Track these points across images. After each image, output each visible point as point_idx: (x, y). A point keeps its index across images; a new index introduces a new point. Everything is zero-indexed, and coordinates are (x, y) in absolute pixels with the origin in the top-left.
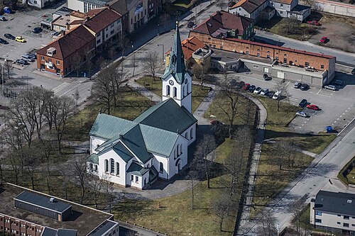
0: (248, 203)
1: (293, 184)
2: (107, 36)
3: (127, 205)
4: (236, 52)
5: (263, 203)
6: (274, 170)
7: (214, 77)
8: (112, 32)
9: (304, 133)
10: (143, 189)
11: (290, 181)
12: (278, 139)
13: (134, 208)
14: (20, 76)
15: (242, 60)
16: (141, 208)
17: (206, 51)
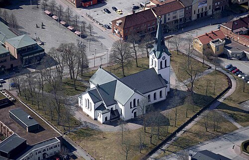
0: (163, 148)
1: (206, 142)
2: (169, 19)
3: (85, 131)
4: (245, 45)
5: (174, 150)
6: (201, 130)
7: (221, 60)
8: (175, 17)
9: (247, 110)
10: (103, 123)
11: (205, 141)
12: (225, 110)
13: (87, 134)
14: (98, 36)
15: (245, 52)
16: (91, 135)
17: (222, 41)
